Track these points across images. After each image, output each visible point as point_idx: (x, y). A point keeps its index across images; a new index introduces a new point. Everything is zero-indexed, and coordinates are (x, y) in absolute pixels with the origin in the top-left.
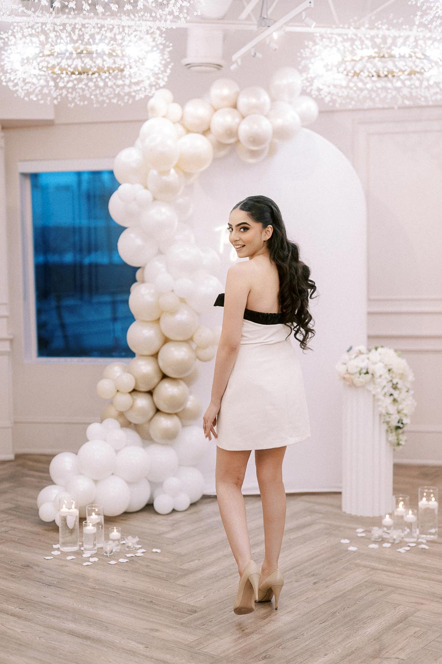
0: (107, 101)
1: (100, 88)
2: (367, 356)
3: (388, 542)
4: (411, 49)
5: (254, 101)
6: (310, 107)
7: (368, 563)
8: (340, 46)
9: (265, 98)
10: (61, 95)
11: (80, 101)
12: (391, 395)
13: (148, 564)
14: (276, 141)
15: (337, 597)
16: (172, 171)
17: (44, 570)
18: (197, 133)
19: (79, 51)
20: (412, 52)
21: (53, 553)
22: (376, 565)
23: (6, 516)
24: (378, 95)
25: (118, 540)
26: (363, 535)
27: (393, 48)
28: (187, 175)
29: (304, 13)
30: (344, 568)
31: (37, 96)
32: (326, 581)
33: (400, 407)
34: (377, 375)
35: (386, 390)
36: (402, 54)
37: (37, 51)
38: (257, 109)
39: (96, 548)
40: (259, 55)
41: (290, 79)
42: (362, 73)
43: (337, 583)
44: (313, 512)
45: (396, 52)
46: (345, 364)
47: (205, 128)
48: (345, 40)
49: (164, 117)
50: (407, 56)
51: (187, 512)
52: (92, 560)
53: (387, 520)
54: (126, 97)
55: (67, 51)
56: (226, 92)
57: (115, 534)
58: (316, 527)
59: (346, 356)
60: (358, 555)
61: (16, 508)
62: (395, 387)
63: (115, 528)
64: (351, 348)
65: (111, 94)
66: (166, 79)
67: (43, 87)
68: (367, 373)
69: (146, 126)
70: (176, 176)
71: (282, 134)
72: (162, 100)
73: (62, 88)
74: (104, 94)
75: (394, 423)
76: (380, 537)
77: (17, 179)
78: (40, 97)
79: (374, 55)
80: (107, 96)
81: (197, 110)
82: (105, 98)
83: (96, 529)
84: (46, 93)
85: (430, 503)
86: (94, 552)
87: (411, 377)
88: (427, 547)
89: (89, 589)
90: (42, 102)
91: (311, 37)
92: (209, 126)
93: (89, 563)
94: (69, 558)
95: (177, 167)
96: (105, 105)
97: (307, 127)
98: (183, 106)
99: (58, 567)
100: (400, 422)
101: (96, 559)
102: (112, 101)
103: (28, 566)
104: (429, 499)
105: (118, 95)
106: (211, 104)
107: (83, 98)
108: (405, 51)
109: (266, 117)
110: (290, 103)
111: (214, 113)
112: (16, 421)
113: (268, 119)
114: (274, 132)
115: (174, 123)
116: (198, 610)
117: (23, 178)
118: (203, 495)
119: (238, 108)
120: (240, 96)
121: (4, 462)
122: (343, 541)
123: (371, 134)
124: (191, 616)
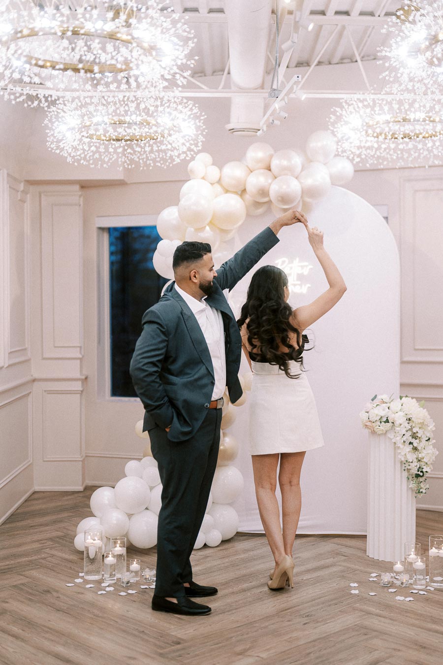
0: (152, 165)
1: (147, 153)
2: (388, 405)
3: (396, 587)
4: (426, 113)
5: (285, 163)
6: (346, 168)
7: (365, 607)
8: (362, 112)
9: (297, 160)
10: (110, 159)
11: (128, 165)
12: (411, 443)
14: (308, 200)
15: (319, 639)
16: (208, 228)
17: (60, 596)
18: (236, 193)
19: (113, 122)
20: (426, 116)
21: (76, 580)
22: (372, 609)
23: (52, 543)
24: (410, 155)
25: (136, 572)
26: (375, 579)
27: (408, 113)
28: (223, 231)
29: (295, 86)
30: (340, 611)
31: (88, 161)
32: (318, 622)
33: (420, 456)
34: (397, 423)
35: (405, 438)
36: (416, 118)
37: (79, 122)
38: (289, 170)
39: (115, 578)
40: (276, 122)
41: (322, 141)
42: (380, 137)
43: (327, 625)
44: (338, 554)
45: (412, 116)
46: (368, 412)
47: (242, 188)
48: (366, 107)
49: (203, 178)
50: (421, 120)
51: (218, 548)
52: (108, 589)
53: (398, 567)
54: (169, 161)
55: (104, 121)
56: (260, 154)
57: (135, 566)
58: (334, 569)
59: (369, 405)
60: (360, 598)
61: (64, 536)
62: (414, 436)
63: (136, 560)
64: (376, 396)
65: (156, 158)
66: (200, 144)
67: (94, 153)
68: (387, 421)
69: (186, 187)
70: (212, 233)
71: (311, 193)
72: (202, 164)
74: (150, 158)
75: (415, 471)
76: (389, 583)
77: (94, 233)
78: (91, 162)
79: (389, 120)
80: (154, 160)
81: (234, 171)
82: (151, 162)
83: (116, 560)
84: (96, 158)
86: (113, 582)
87: (432, 427)
89: (92, 616)
90: (93, 166)
92: (245, 187)
93: (104, 592)
94: (88, 586)
95: (211, 224)
96: (151, 168)
97: (342, 186)
98: (221, 168)
99: (75, 593)
100: (420, 470)
101: (112, 589)
102: (157, 164)
103: (48, 591)
105: (162, 159)
106: (248, 167)
107: (132, 161)
108: (421, 115)
109: (296, 178)
110: (324, 164)
111: (249, 174)
112: (88, 455)
113: (298, 180)
114: (304, 192)
115: (212, 184)
116: (182, 642)
117: (101, 232)
118: (237, 533)
119: (272, 170)
120: (273, 159)
121: (74, 493)
122: (352, 585)
123: (416, 191)
124: (173, 647)
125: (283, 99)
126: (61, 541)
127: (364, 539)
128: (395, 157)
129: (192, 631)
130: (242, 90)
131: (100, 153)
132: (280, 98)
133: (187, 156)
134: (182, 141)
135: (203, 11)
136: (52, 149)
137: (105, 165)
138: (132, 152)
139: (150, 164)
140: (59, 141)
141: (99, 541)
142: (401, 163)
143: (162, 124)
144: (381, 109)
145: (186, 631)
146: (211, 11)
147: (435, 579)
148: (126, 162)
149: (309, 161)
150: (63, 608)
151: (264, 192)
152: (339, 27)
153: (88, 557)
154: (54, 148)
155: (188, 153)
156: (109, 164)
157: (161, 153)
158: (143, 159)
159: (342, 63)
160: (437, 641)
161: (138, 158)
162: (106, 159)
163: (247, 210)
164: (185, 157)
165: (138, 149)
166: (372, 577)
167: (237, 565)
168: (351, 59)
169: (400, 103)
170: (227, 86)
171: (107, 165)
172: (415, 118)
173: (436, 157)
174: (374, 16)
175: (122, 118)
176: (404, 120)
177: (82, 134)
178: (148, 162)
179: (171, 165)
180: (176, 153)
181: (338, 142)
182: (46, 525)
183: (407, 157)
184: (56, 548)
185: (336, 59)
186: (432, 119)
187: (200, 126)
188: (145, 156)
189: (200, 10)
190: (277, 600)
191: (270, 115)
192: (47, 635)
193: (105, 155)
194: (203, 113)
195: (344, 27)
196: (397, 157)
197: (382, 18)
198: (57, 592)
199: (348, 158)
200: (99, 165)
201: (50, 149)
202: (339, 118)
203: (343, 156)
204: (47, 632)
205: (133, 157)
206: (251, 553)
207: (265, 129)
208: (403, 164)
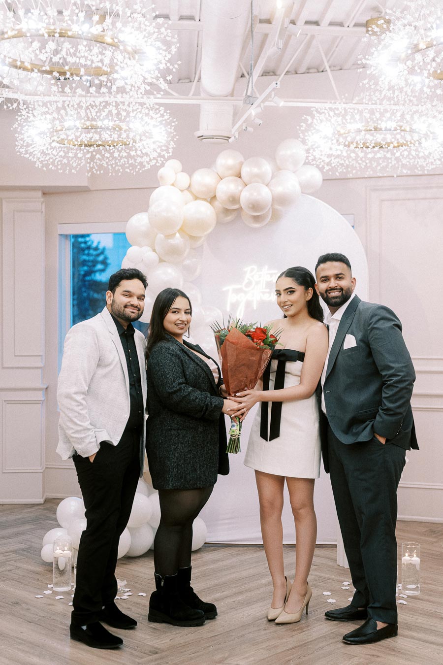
0: (121, 170)
1: (115, 158)
4: (397, 123)
5: (256, 170)
6: (315, 176)
8: (333, 120)
9: (267, 167)
10: (78, 165)
13: (131, 607)
14: (277, 207)
16: (178, 235)
17: (30, 608)
18: (205, 200)
19: (85, 126)
20: (397, 125)
21: (45, 592)
23: (16, 556)
24: (378, 164)
26: (347, 588)
27: (380, 122)
28: (193, 238)
29: (273, 93)
30: (315, 620)
31: (56, 166)
36: (388, 127)
37: (50, 126)
38: (259, 177)
40: (250, 129)
41: (292, 150)
42: (351, 145)
45: (383, 125)
47: (212, 195)
49: (173, 185)
50: (392, 129)
54: (139, 167)
55: (75, 126)
56: (231, 162)
61: (27, 549)
65: (125, 164)
66: (171, 150)
67: (63, 158)
69: (155, 194)
70: (182, 239)
71: (282, 201)
72: (171, 170)
73: (80, 159)
74: (119, 164)
77: (57, 240)
78: (59, 167)
79: (361, 128)
80: (123, 166)
81: (203, 178)
82: (120, 168)
84: (65, 163)
85: (413, 559)
88: (405, 603)
90: (62, 171)
91: (308, 111)
92: (215, 193)
94: (58, 597)
95: (182, 230)
96: (120, 174)
97: (312, 194)
98: (190, 176)
99: (44, 605)
102: (126, 170)
103: (17, 603)
104: (411, 556)
105: (131, 165)
106: (218, 174)
107: (100, 167)
108: (392, 125)
109: (267, 186)
110: (294, 172)
111: (220, 181)
112: (49, 466)
113: (268, 187)
114: (274, 200)
115: (182, 191)
116: (160, 651)
117: (63, 239)
118: (205, 543)
119: (242, 176)
120: (243, 166)
121: (33, 505)
122: (325, 593)
123: (383, 200)
124: (151, 657)
125: (259, 106)
126: (25, 553)
127: (334, 549)
128: (363, 167)
129: (168, 641)
130: (212, 97)
131: (68, 157)
132: (256, 104)
133: (157, 162)
134: (152, 146)
135: (174, 17)
136: (21, 153)
137: (73, 171)
138: (101, 157)
139: (119, 170)
140: (28, 145)
141: (68, 552)
142: (369, 173)
143: (134, 129)
144: (353, 117)
145: (162, 641)
146: (182, 18)
147: (408, 586)
148: (95, 168)
149: (278, 169)
150: (34, 619)
151: (234, 199)
152: (308, 37)
153: (58, 568)
154: (23, 153)
155: (159, 159)
156: (78, 169)
157: (130, 159)
158: (111, 165)
159: (308, 73)
160: (415, 647)
161: (107, 163)
162: (74, 165)
163: (217, 217)
164: (156, 164)
165: (107, 155)
166: (344, 586)
167: (209, 576)
168: (317, 69)
169: (372, 112)
170: (197, 93)
171: (76, 170)
172: (386, 127)
173: (404, 166)
174: (344, 26)
175: (94, 123)
176: (376, 129)
177: (53, 139)
178: (117, 168)
179: (141, 171)
180: (146, 159)
181: (308, 151)
182: (9, 537)
183: (376, 167)
184: (20, 560)
185: (303, 69)
186: (403, 128)
187: (171, 133)
188: (113, 162)
189: (171, 17)
190: (251, 609)
191: (244, 122)
192: (21, 647)
193: (73, 161)
194: (175, 120)
195: (313, 37)
196: (366, 166)
197: (351, 29)
198: (27, 603)
199: (317, 166)
200: (67, 170)
201: (18, 154)
202: (310, 126)
203: (313, 165)
204: (20, 643)
205: (101, 163)
206: (221, 563)
207: (237, 137)
208: (371, 172)
